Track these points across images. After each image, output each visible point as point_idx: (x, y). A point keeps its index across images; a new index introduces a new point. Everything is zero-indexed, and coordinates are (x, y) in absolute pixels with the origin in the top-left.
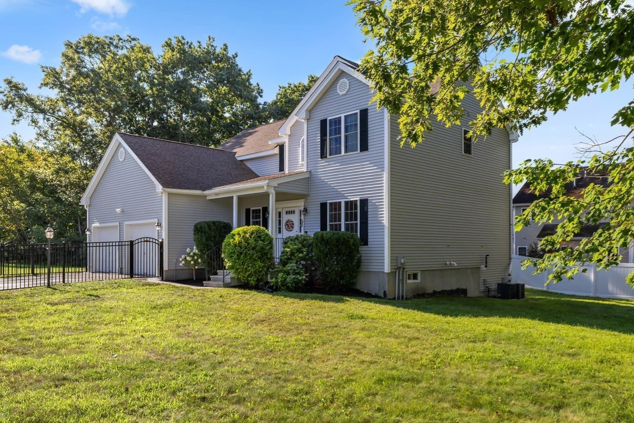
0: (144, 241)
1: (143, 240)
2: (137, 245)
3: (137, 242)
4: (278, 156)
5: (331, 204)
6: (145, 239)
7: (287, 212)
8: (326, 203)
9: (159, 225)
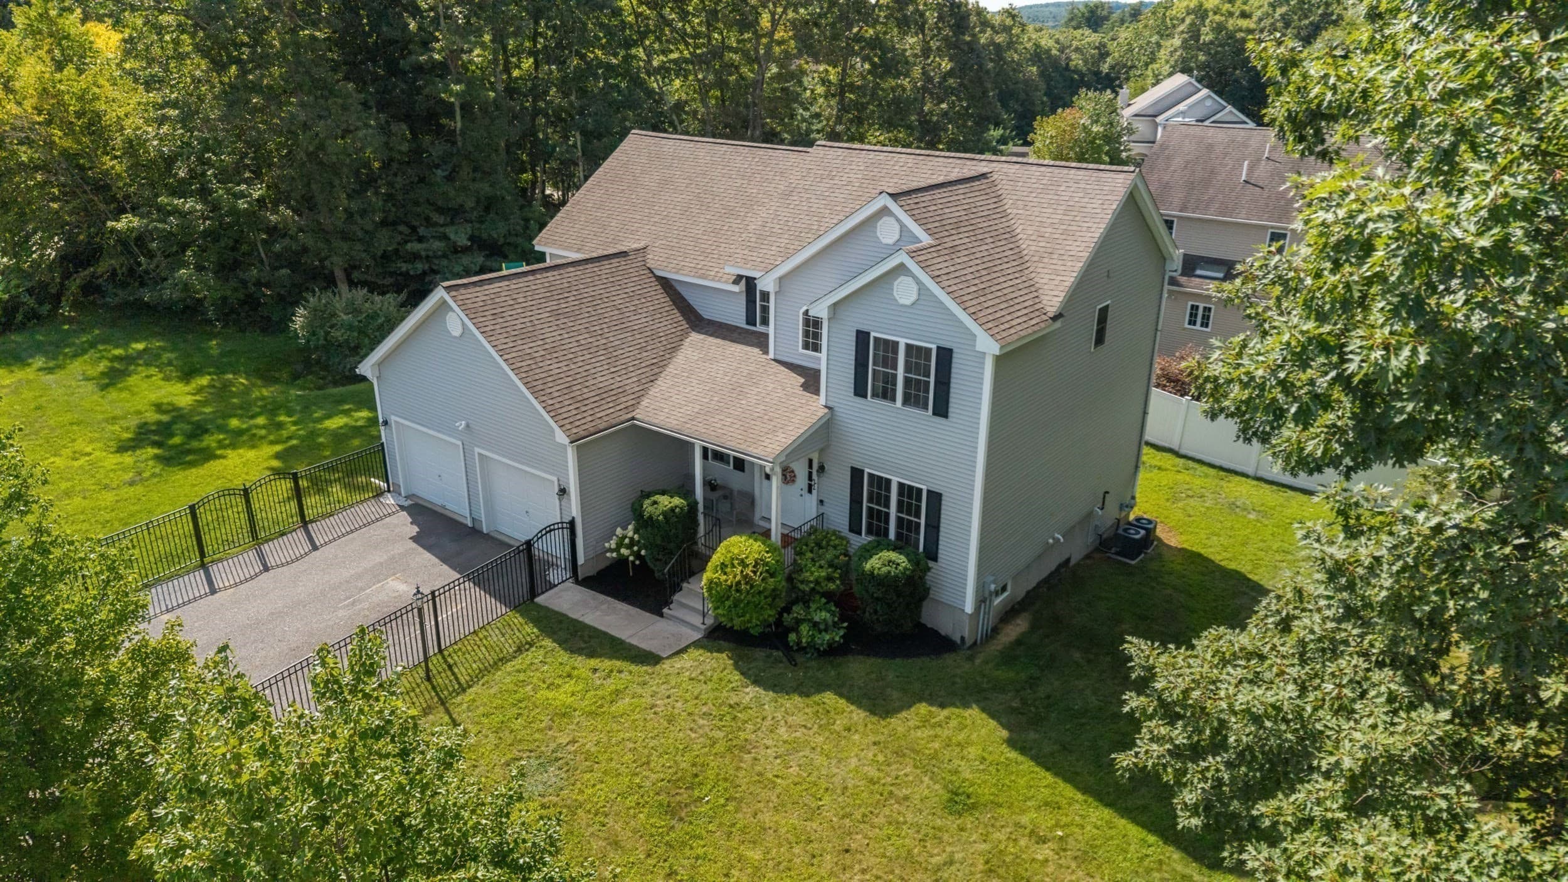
0: (547, 533)
1: (544, 532)
2: (536, 544)
4: (744, 294)
5: (871, 475)
6: (548, 529)
8: (862, 471)
9: (563, 492)
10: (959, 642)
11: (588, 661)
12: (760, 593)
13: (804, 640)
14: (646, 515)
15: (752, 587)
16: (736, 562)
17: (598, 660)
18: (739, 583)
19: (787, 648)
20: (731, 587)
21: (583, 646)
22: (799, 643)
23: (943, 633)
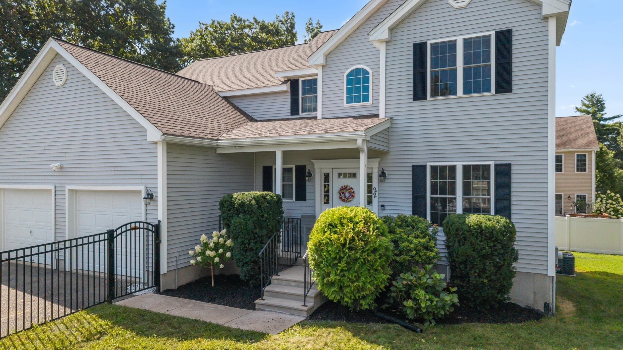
0: (131, 229)
1: (128, 227)
2: (119, 237)
3: (119, 231)
4: (289, 94)
5: (433, 167)
6: (133, 225)
7: (340, 175)
8: (425, 166)
9: (150, 197)
10: (542, 310)
11: (180, 344)
12: (375, 250)
13: (423, 305)
14: (237, 202)
15: (367, 243)
16: (345, 221)
17: (194, 342)
18: (353, 239)
19: (403, 316)
20: (344, 245)
21: (173, 330)
22: (418, 309)
23: (523, 306)
